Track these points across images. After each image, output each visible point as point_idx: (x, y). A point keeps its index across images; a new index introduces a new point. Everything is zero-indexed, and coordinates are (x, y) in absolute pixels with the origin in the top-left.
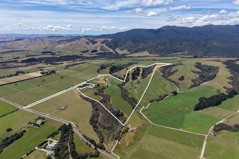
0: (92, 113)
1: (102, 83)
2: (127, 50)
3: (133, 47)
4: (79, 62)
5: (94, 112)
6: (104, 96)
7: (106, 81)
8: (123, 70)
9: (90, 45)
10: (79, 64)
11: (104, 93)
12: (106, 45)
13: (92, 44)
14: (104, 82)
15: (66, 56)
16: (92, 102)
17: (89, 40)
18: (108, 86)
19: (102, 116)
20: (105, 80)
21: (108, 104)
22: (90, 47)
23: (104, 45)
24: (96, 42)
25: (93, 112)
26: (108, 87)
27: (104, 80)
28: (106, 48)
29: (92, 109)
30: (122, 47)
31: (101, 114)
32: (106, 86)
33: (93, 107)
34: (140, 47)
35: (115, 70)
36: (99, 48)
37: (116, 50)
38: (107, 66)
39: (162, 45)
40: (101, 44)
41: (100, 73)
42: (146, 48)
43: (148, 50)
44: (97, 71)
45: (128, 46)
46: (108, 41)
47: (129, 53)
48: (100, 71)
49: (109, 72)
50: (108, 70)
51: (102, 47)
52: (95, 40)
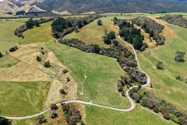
2: (66, 11)
3: (73, 8)
8: (88, 26)
12: (37, 6)
13: (18, 7)
17: (14, 3)
22: (15, 10)
23: (35, 6)
24: (24, 5)
28: (38, 10)
30: (59, 9)
34: (83, 7)
35: (66, 28)
36: (28, 10)
37: (52, 11)
38: (43, 21)
39: (106, 6)
40: (30, 6)
41: (23, 38)
42: (91, 9)
43: (94, 11)
44: (16, 34)
45: (66, 7)
46: (39, 3)
47: (70, 14)
48: (23, 34)
49: (52, 32)
50: (47, 28)
51: (32, 8)
52: (21, 3)
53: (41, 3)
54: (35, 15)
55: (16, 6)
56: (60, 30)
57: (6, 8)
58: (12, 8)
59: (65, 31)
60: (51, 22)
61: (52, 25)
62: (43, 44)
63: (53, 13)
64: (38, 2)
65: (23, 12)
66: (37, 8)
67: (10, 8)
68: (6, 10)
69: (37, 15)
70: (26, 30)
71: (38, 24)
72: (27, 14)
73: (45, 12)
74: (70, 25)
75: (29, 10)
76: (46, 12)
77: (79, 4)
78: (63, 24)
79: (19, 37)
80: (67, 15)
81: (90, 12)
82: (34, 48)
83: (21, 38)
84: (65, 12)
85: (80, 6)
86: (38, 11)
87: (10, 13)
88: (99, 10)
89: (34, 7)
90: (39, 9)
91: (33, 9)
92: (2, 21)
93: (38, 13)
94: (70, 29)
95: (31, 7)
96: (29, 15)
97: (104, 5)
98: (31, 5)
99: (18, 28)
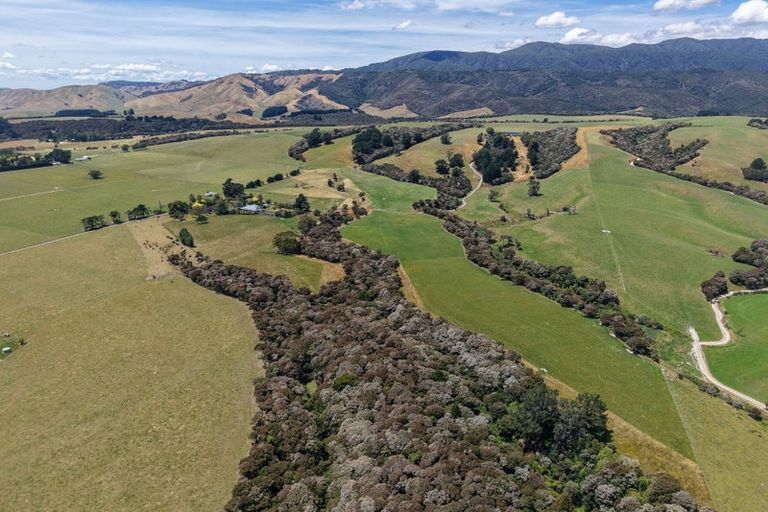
0: (255, 408)
1: (320, 199)
2: (404, 105)
3: (427, 97)
4: (203, 133)
5: (277, 398)
6: (346, 258)
7: (341, 188)
9: (258, 99)
10: (202, 137)
11: (345, 240)
12: (320, 93)
13: (265, 94)
14: (334, 194)
15: (155, 117)
16: (258, 304)
17: (256, 82)
18: (359, 212)
19: (378, 454)
20: (336, 184)
21: (394, 316)
22: (259, 104)
23: (314, 92)
24: (282, 88)
25: (263, 393)
26: (364, 212)
27: (330, 184)
29: (260, 368)
30: (384, 101)
31: (355, 428)
32: (345, 207)
33: (270, 339)
34: (456, 95)
35: (380, 147)
36: (294, 102)
37: (360, 108)
38: (339, 135)
39: (536, 92)
40: (300, 92)
41: (304, 161)
42: (482, 101)
43: (490, 106)
44: (291, 155)
45: (406, 96)
46: (325, 82)
47: (414, 115)
48: (304, 154)
49: (353, 153)
50: (345, 147)
51: (305, 98)
52: (276, 82)
53: (334, 84)
54: (316, 118)
55: (260, 91)
56: (368, 152)
57: (235, 97)
58: (251, 97)
59: (377, 152)
60: (354, 136)
61: (354, 142)
62: (336, 170)
63: (363, 112)
64: (324, 79)
65: (280, 110)
66: (318, 97)
67: (245, 97)
68: (237, 103)
69: (320, 119)
70: (307, 149)
71: (328, 140)
72: (294, 115)
73: (341, 110)
74: (389, 143)
75: (299, 102)
76: (345, 110)
77: (449, 84)
78: (375, 141)
79: (297, 159)
80: (401, 119)
81: (475, 111)
82: (322, 174)
83: (300, 162)
84: (400, 111)
85: (447, 92)
86: (320, 108)
87: (249, 112)
88: (509, 105)
89: (310, 95)
90: (324, 99)
91: (307, 101)
92: (249, 132)
93: (322, 112)
94: (386, 150)
95: (304, 94)
96: (299, 117)
97: (532, 88)
98: (304, 88)
99: (293, 145)
